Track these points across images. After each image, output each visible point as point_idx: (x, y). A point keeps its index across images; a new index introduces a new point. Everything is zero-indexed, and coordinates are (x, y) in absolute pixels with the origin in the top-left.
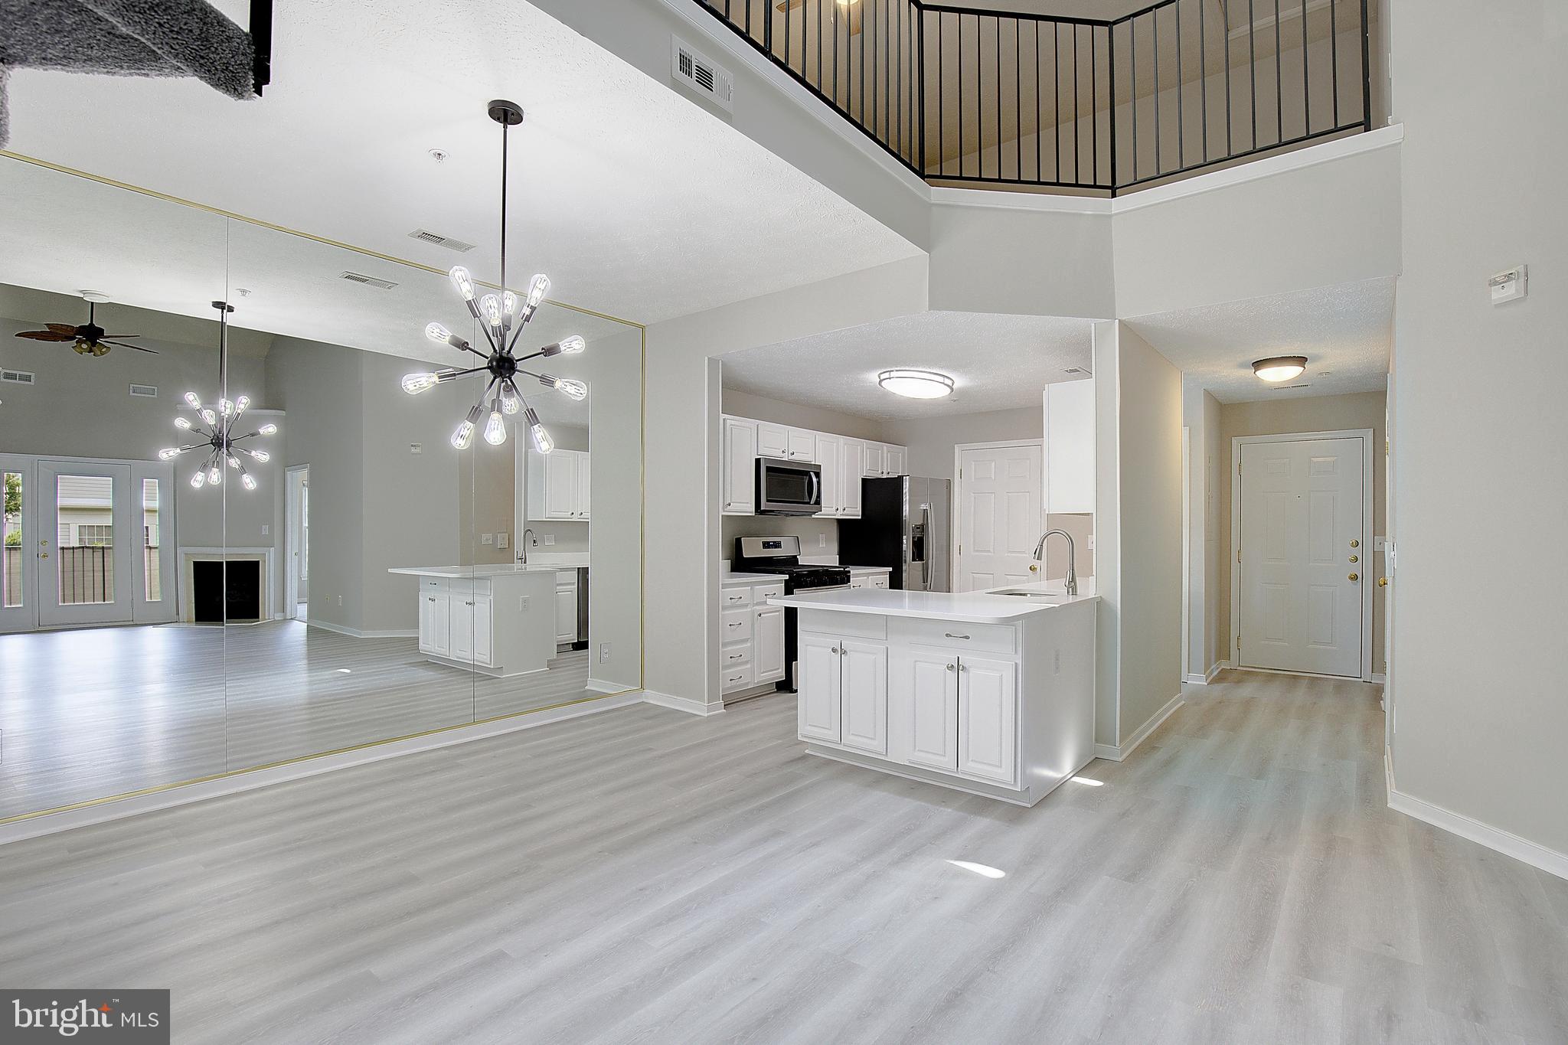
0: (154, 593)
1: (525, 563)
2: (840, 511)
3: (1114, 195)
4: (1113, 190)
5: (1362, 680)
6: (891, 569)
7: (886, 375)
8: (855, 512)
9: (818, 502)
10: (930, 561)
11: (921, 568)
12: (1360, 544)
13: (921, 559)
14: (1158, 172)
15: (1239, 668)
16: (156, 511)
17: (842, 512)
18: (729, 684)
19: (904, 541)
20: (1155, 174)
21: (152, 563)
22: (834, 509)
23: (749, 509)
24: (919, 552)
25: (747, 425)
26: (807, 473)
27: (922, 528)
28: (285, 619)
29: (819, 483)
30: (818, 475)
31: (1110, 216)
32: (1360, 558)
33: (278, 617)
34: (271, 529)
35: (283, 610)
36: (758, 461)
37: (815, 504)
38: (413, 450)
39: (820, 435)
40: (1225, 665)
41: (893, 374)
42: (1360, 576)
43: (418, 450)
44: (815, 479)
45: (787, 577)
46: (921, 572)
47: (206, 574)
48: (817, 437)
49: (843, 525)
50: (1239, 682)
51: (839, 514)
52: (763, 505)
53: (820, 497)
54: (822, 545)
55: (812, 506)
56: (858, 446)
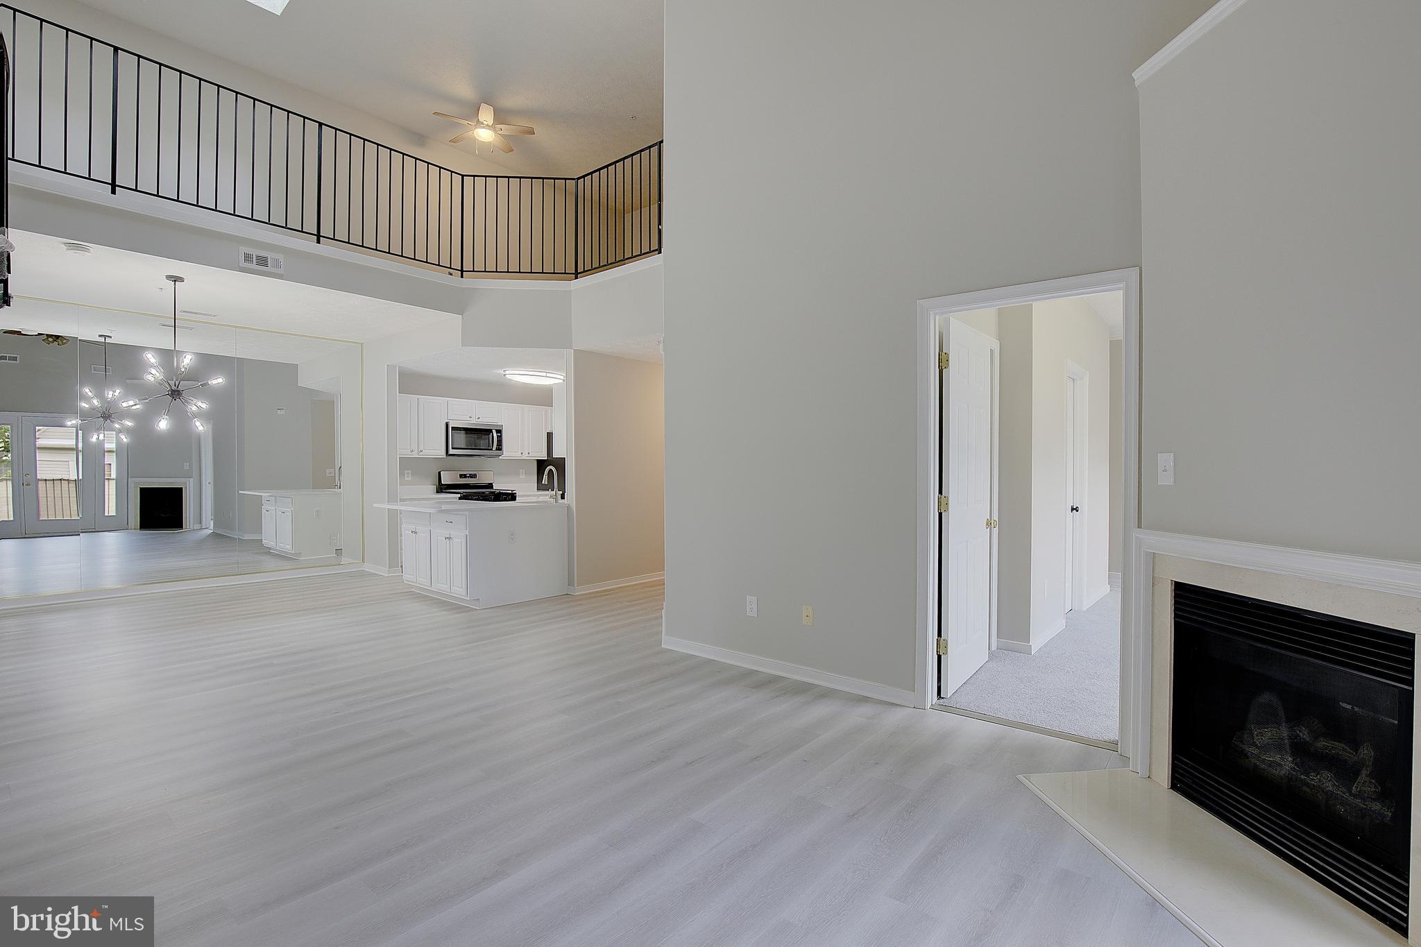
0: (111, 509)
2: (528, 454)
3: (576, 278)
4: (577, 275)
8: (542, 453)
9: (499, 448)
14: (607, 262)
16: (113, 452)
20: (590, 268)
21: (111, 490)
22: (522, 453)
23: (441, 452)
25: (438, 401)
26: (490, 431)
28: (201, 529)
29: (500, 436)
30: (499, 431)
31: (570, 291)
33: (197, 526)
34: (191, 466)
35: (201, 523)
36: (447, 424)
37: (496, 450)
38: (279, 412)
39: (503, 405)
43: (283, 412)
47: (148, 496)
51: (525, 457)
52: (451, 451)
53: (501, 445)
54: (523, 476)
55: (494, 452)
56: (542, 411)
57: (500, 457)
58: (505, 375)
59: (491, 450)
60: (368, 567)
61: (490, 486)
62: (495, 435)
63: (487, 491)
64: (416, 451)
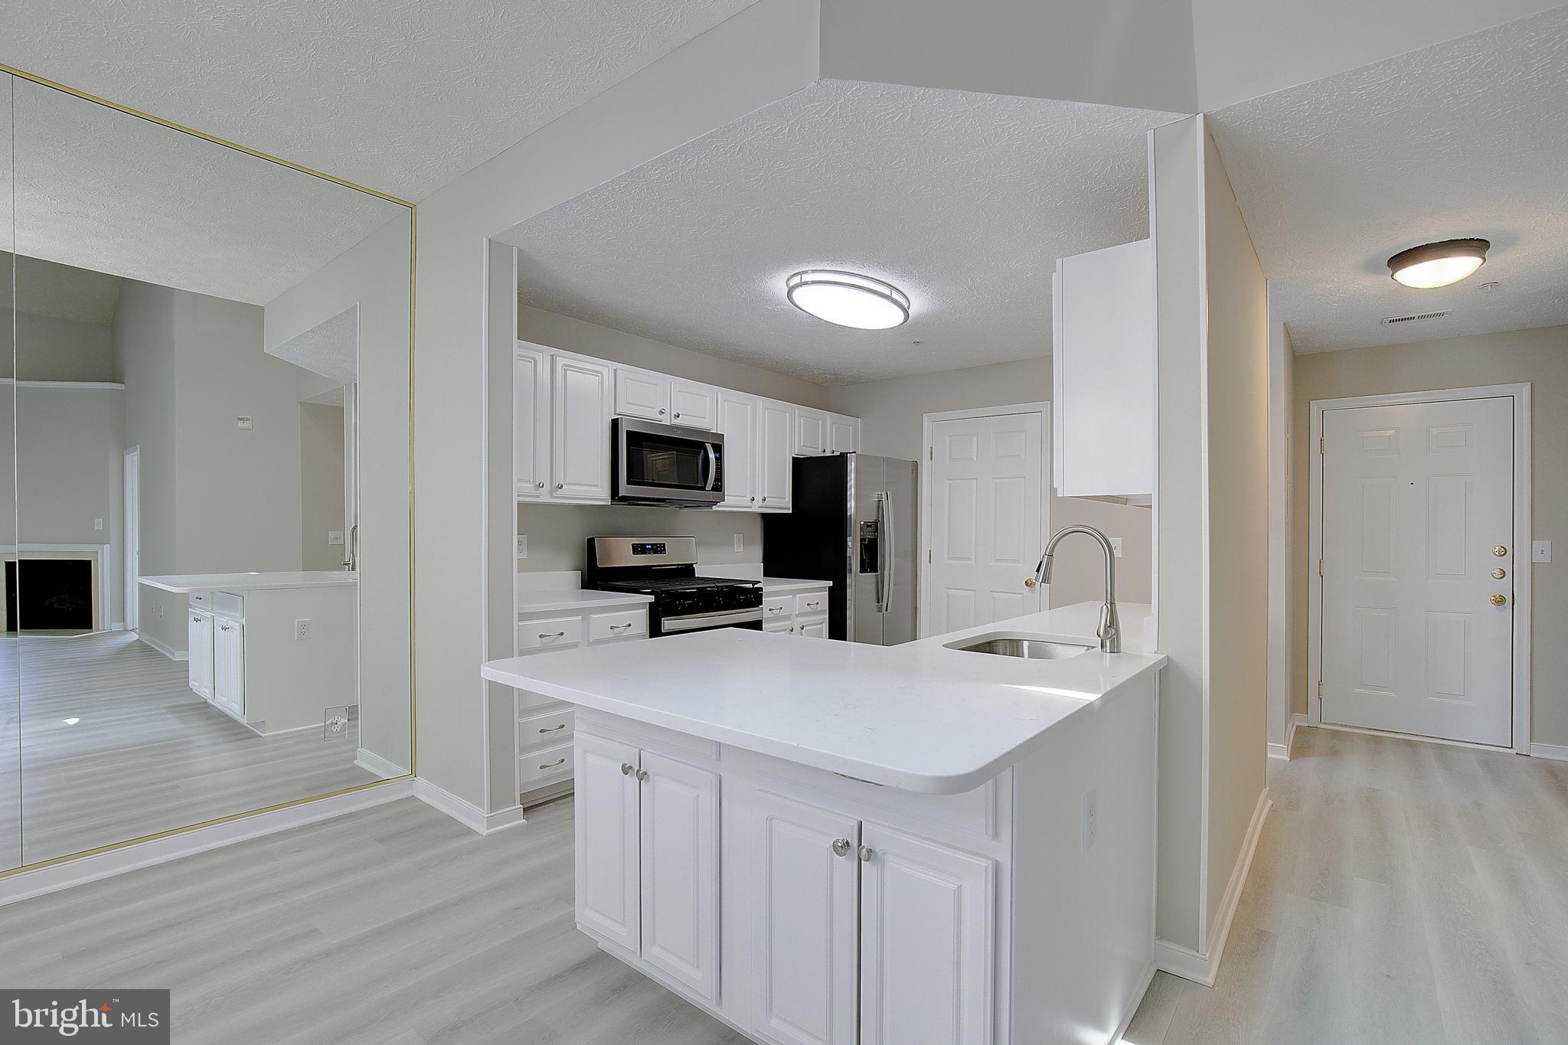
1: (353, 569)
2: (758, 502)
5: (1514, 751)
6: (830, 583)
7: (796, 280)
8: (782, 502)
9: (718, 487)
10: (886, 573)
11: (874, 580)
12: (1510, 552)
13: (874, 569)
15: (1320, 726)
17: (761, 503)
18: (537, 774)
19: (849, 544)
22: (749, 498)
23: (600, 493)
24: (871, 560)
25: (599, 368)
26: (701, 446)
27: (876, 526)
28: (125, 630)
29: (719, 460)
30: (718, 449)
32: (1509, 572)
33: (117, 627)
35: (124, 620)
36: (615, 423)
37: (713, 490)
38: (240, 424)
39: (722, 393)
40: (1301, 721)
41: (806, 278)
42: (1509, 599)
43: (247, 424)
44: (712, 456)
45: (651, 598)
46: (874, 585)
48: (719, 394)
50: (1333, 753)
51: (757, 507)
52: (624, 489)
53: (722, 482)
55: (708, 495)
56: (785, 412)
57: (716, 508)
59: (703, 489)
60: (427, 791)
61: (687, 571)
64: (547, 487)
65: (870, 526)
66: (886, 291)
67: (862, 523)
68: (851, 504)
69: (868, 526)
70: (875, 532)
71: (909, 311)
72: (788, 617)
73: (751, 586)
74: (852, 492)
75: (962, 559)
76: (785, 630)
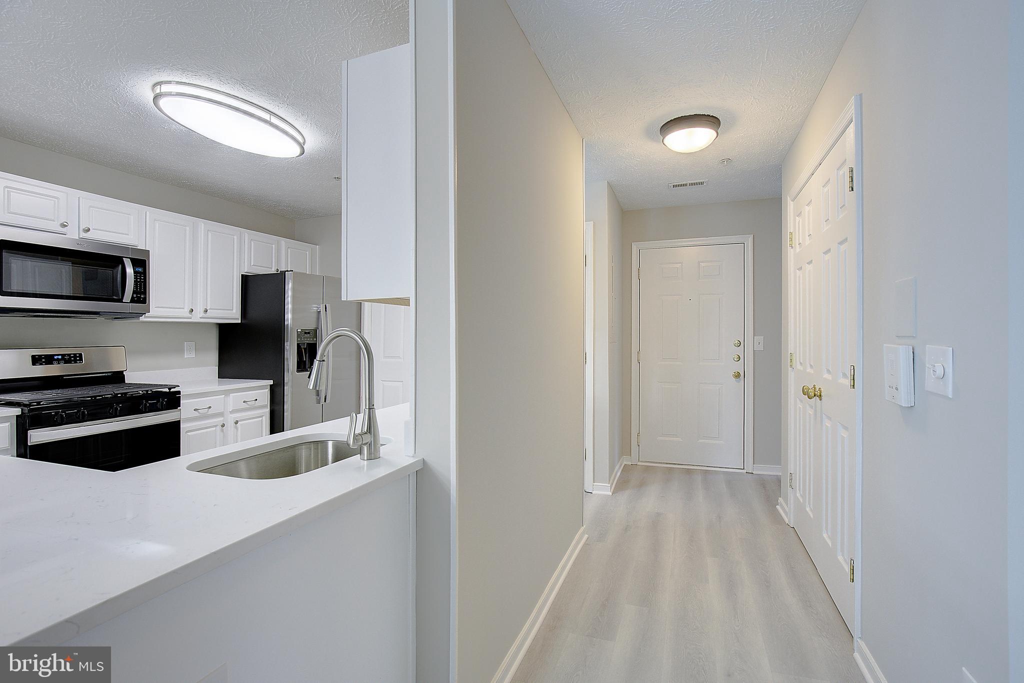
2: (200, 314)
5: (745, 471)
6: (271, 382)
7: (163, 89)
12: (742, 344)
15: (639, 463)
17: (204, 315)
19: (287, 349)
22: (187, 310)
24: (308, 361)
27: (314, 333)
29: (140, 273)
30: (141, 264)
32: (742, 357)
37: (132, 301)
39: (151, 213)
40: (627, 461)
41: (173, 89)
42: (742, 374)
44: (132, 269)
45: (19, 412)
49: (225, 331)
51: (197, 317)
53: (145, 293)
54: (189, 355)
55: (126, 304)
56: (234, 236)
57: (142, 319)
58: (156, 98)
59: (120, 301)
61: (118, 377)
62: (130, 270)
63: (107, 391)
65: (309, 333)
66: (266, 116)
67: (299, 330)
68: (289, 317)
69: (306, 333)
70: (313, 338)
71: (305, 147)
72: (221, 414)
73: (167, 390)
74: (289, 306)
75: (392, 357)
76: (216, 426)
